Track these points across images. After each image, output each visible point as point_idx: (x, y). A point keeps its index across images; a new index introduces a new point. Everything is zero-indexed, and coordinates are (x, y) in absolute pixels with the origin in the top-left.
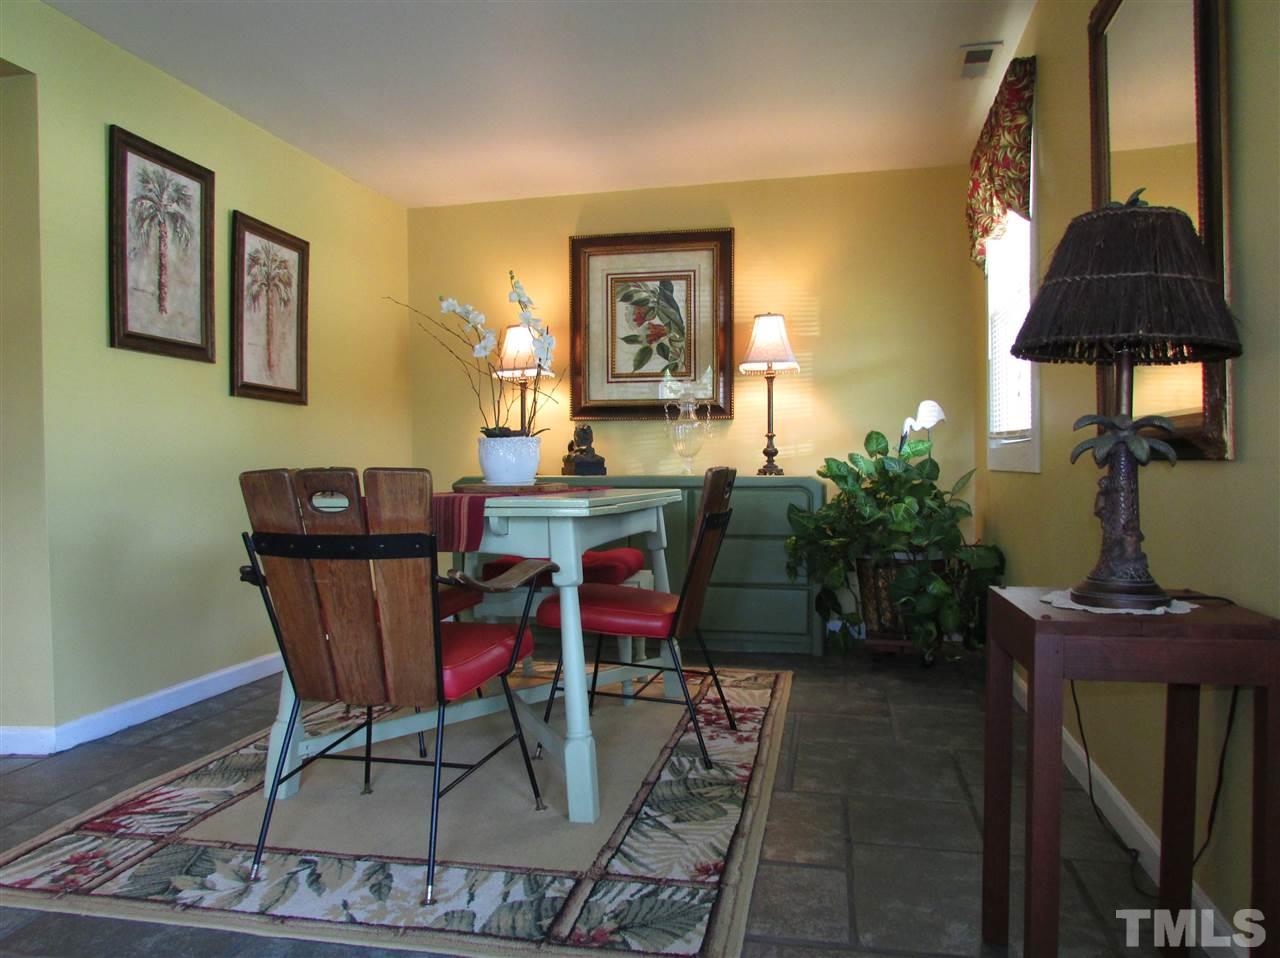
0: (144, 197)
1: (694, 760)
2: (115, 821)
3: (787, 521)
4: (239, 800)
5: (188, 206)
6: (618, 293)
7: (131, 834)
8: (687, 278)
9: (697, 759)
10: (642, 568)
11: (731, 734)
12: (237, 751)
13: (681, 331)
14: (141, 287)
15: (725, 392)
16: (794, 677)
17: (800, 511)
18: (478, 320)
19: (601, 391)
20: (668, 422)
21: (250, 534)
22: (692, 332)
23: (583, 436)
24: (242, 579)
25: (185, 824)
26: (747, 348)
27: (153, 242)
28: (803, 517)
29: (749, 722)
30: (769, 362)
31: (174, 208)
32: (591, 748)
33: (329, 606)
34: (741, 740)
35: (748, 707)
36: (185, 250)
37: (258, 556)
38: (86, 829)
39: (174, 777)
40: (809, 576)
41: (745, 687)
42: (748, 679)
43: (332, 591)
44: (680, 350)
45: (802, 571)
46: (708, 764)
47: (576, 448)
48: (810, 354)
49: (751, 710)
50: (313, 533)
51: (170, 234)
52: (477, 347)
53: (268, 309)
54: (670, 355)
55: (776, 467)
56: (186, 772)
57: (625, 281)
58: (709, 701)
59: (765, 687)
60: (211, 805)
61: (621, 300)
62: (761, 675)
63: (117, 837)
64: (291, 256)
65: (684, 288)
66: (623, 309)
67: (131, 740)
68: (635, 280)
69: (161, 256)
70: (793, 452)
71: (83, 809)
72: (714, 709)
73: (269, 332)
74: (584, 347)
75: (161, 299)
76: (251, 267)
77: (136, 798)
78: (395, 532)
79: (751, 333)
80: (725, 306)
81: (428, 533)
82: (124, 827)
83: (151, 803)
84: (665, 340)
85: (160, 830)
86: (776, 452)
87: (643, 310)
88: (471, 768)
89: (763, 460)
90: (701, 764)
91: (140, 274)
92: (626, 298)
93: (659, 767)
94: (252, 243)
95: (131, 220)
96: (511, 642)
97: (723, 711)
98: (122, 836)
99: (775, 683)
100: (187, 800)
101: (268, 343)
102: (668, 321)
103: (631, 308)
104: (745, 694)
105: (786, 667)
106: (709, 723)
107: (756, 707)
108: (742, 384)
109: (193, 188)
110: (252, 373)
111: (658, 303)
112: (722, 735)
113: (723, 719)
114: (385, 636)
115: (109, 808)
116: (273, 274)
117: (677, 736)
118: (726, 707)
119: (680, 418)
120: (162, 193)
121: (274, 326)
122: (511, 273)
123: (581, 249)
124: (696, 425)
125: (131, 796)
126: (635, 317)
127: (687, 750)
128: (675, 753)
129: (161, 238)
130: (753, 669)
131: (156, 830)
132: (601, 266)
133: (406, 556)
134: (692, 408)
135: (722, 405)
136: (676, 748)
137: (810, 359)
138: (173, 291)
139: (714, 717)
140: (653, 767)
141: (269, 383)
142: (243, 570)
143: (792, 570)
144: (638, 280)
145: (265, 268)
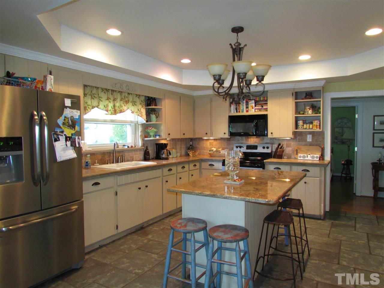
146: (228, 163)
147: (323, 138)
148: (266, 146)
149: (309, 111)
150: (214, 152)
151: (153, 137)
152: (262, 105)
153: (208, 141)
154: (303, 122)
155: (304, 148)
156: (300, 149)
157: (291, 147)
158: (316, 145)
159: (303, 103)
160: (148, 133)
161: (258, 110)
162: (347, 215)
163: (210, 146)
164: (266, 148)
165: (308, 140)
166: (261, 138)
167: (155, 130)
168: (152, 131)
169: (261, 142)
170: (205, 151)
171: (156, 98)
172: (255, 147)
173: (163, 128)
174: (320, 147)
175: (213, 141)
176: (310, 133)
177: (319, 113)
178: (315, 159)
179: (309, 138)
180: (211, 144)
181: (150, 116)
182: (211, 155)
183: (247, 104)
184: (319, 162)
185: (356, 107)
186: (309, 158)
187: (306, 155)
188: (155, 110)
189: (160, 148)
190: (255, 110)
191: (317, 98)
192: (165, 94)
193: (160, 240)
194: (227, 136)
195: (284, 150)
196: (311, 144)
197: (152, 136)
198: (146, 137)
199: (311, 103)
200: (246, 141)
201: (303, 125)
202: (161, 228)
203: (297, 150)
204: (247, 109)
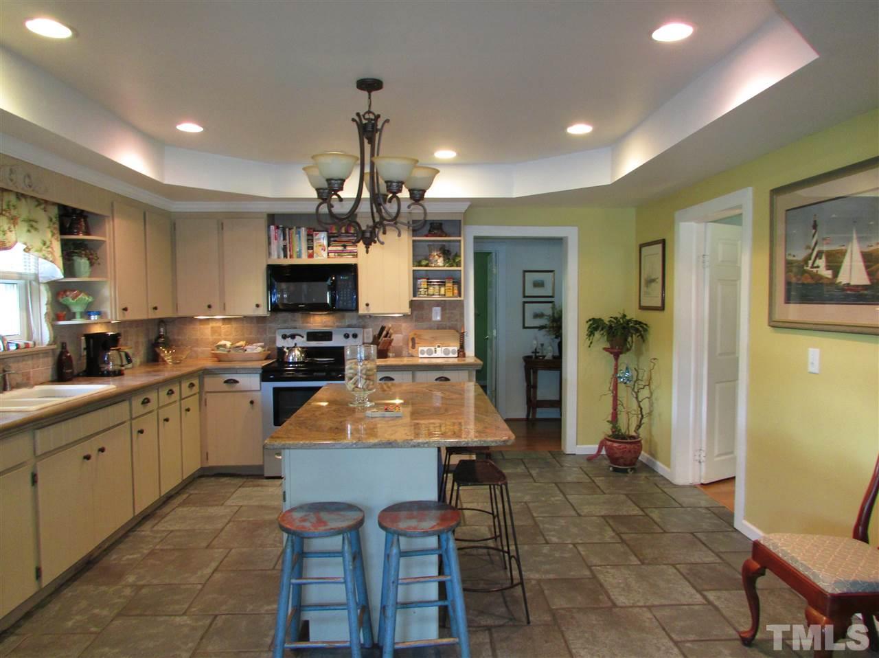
146: (355, 373)
147: (462, 315)
148: (351, 331)
149: (439, 261)
150: (229, 351)
151: (82, 317)
152: (343, 243)
153: (209, 324)
154: (428, 282)
155: (427, 335)
156: (419, 336)
157: (401, 333)
158: (450, 328)
159: (427, 243)
160: (66, 308)
161: (336, 254)
162: (506, 457)
163: (212, 335)
164: (351, 336)
165: (434, 319)
166: (339, 314)
167: (87, 298)
168: (77, 303)
169: (337, 324)
170: (199, 349)
171: (88, 212)
172: (327, 336)
173: (107, 292)
174: (457, 331)
175: (219, 324)
176: (438, 304)
177: (455, 265)
178: (451, 355)
179: (437, 315)
180: (214, 331)
181: (73, 260)
182: (219, 358)
183: (310, 239)
184: (458, 360)
185: (494, 254)
186: (440, 352)
187: (433, 348)
188: (86, 245)
189: (100, 345)
190: (328, 253)
191: (449, 236)
192: (112, 205)
193: (167, 581)
194: (263, 311)
195: (393, 340)
196: (440, 327)
197: (78, 316)
198: (59, 318)
199: (440, 243)
200: (303, 323)
201: (427, 288)
202: (146, 552)
203: (413, 339)
204: (311, 251)
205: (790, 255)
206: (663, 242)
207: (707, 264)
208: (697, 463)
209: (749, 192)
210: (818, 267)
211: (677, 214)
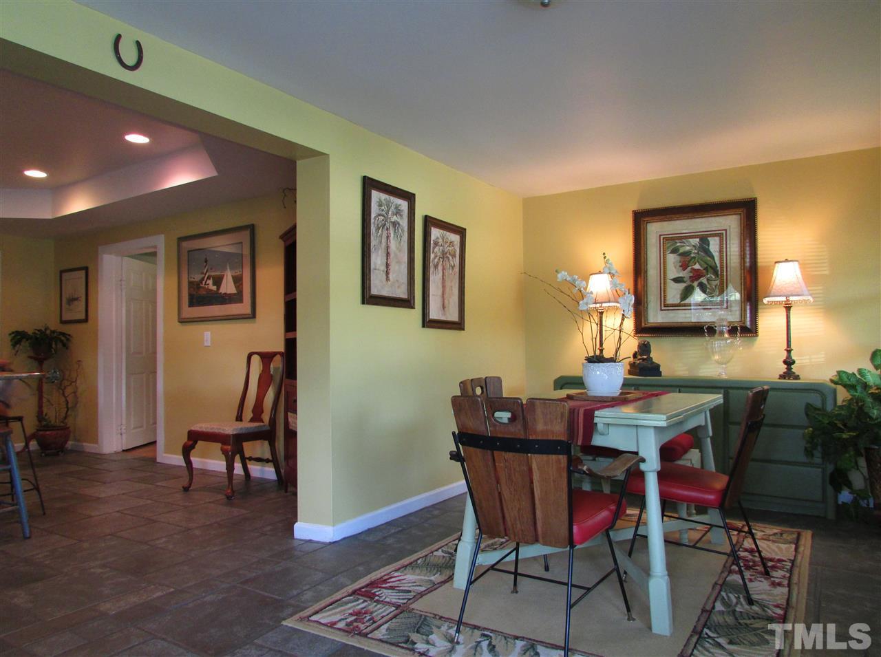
0: (380, 215)
1: (739, 597)
2: (373, 591)
3: (804, 416)
4: (439, 587)
5: (401, 216)
6: (668, 248)
7: (382, 601)
8: (720, 235)
9: (741, 596)
10: (692, 448)
11: (765, 579)
12: (432, 552)
13: (716, 273)
14: (377, 268)
15: (751, 317)
16: (813, 536)
17: (816, 409)
18: (582, 285)
19: (656, 316)
20: (707, 338)
21: (457, 432)
22: (725, 273)
23: (644, 349)
24: (451, 459)
25: (411, 599)
26: (769, 286)
27: (384, 240)
28: (818, 414)
29: (779, 571)
30: (787, 296)
31: (394, 218)
32: (667, 584)
33: (503, 480)
34: (774, 584)
35: (777, 557)
36: (400, 243)
37: (460, 446)
38: (358, 594)
39: (399, 566)
40: (823, 458)
41: (773, 541)
42: (775, 534)
43: (505, 471)
44: (716, 287)
45: (818, 454)
46: (751, 602)
47: (639, 357)
48: (820, 288)
49: (780, 561)
50: (495, 435)
51: (392, 235)
52: (581, 302)
53: (443, 273)
54: (708, 290)
55: (794, 373)
56: (406, 563)
57: (673, 239)
58: (746, 550)
59: (790, 543)
60: (423, 589)
61: (670, 253)
62: (786, 532)
63: (375, 602)
64: (455, 238)
65: (718, 242)
66: (672, 259)
67: (371, 538)
68: (681, 238)
69: (388, 248)
70: (808, 361)
71: (354, 581)
72: (750, 557)
73: (444, 287)
74: (644, 287)
75: (387, 273)
76: (434, 248)
77: (382, 578)
78: (545, 438)
79: (773, 274)
80: (751, 254)
81: (566, 440)
82: (378, 596)
83: (389, 582)
84: (704, 280)
85: (399, 601)
86: (793, 362)
87: (687, 259)
88: (589, 590)
89: (783, 368)
90: (745, 600)
91: (377, 260)
92: (674, 251)
93: (713, 598)
94: (435, 233)
95: (373, 228)
96: (613, 507)
97: (757, 559)
98: (378, 602)
99: (798, 539)
100: (409, 583)
101: (443, 294)
102: (706, 266)
103: (678, 258)
104: (774, 546)
105: (807, 527)
106: (748, 568)
107: (784, 559)
108: (765, 310)
109: (404, 205)
110: (434, 314)
111: (698, 253)
112: (760, 579)
113: (758, 566)
114: (537, 502)
115: (367, 582)
116: (446, 251)
117: (724, 575)
118: (760, 556)
119: (716, 335)
120: (388, 211)
121: (446, 283)
122: (604, 254)
123: (641, 219)
124: (729, 341)
125: (379, 576)
126: (680, 264)
127: (734, 588)
128: (724, 590)
129: (388, 237)
130: (779, 526)
131: (395, 600)
132: (655, 230)
133: (552, 454)
134: (725, 329)
135: (749, 327)
136: (724, 585)
137: (821, 291)
138: (393, 267)
139: (751, 564)
140: (708, 598)
141: (443, 318)
142: (451, 453)
143: (809, 453)
144: (683, 238)
145: (441, 248)
205: (191, 278)
206: (86, 269)
207: (123, 287)
208: (119, 435)
209: (162, 237)
210: (208, 284)
211: (100, 248)
